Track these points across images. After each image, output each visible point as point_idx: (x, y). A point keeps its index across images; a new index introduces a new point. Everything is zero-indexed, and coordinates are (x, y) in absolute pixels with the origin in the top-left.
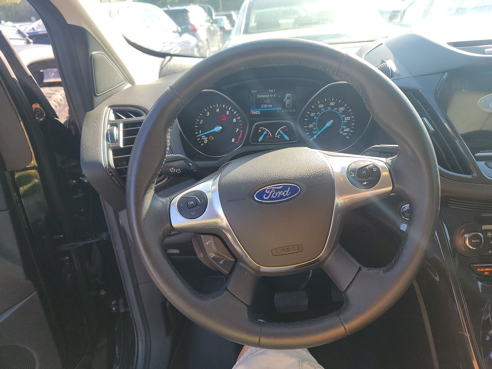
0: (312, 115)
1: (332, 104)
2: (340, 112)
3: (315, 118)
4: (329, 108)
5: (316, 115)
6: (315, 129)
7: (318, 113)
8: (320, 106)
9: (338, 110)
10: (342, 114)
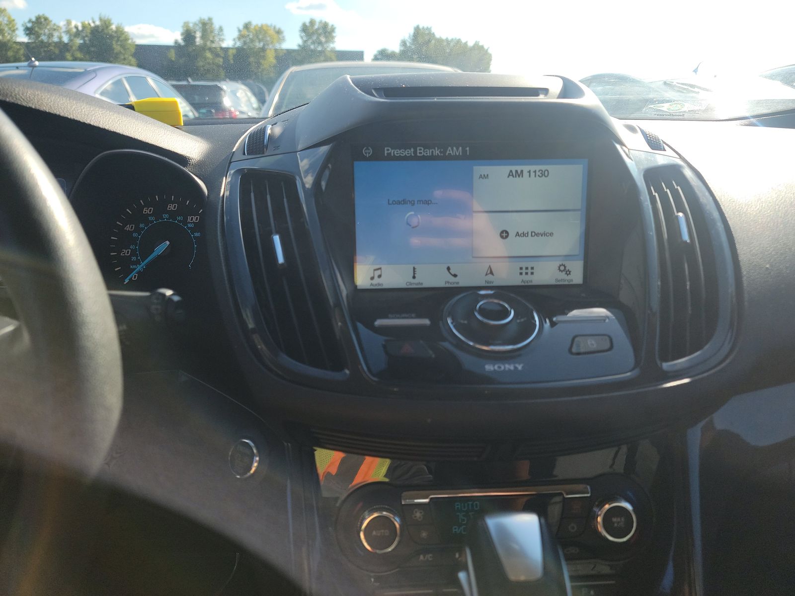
0: (128, 228)
1: (171, 207)
2: (189, 225)
3: (135, 235)
4: (166, 216)
5: (138, 230)
6: (134, 258)
7: (141, 226)
8: (146, 211)
9: (185, 222)
10: (193, 230)
